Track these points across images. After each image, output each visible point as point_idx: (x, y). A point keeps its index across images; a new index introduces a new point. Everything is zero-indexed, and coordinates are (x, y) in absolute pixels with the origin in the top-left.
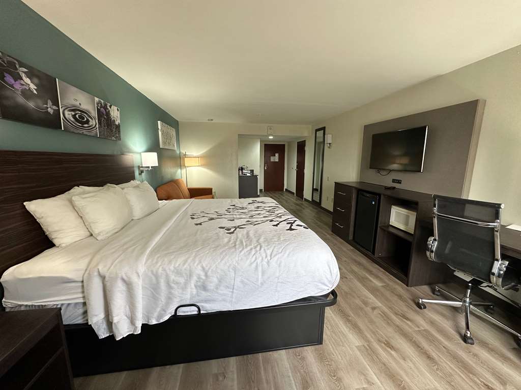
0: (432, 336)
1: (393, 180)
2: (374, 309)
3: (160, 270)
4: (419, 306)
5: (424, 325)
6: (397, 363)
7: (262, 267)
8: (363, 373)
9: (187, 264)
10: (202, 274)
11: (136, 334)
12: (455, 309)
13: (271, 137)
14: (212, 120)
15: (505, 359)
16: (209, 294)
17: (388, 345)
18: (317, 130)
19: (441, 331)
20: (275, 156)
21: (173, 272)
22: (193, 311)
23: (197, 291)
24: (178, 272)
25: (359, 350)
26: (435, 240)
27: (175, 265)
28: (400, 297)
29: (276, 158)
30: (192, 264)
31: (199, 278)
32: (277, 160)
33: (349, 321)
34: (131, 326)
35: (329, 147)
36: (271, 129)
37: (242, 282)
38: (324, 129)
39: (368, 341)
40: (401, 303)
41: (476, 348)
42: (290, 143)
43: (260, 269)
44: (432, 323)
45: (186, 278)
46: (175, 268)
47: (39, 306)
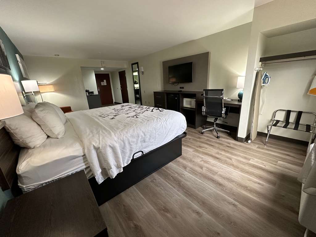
0: (210, 140)
1: (180, 87)
2: (190, 139)
3: (124, 138)
4: (202, 133)
5: (206, 138)
6: (205, 150)
7: (164, 125)
8: (198, 157)
9: (135, 132)
10: (143, 134)
11: (121, 172)
12: (211, 131)
13: (102, 69)
14: (58, 55)
15: (227, 139)
16: (147, 143)
17: (200, 147)
18: (132, 64)
19: (211, 138)
20: (104, 81)
21: (130, 137)
22: (140, 154)
23: (141, 144)
24: (132, 136)
25: (194, 152)
26: (204, 107)
27: (130, 133)
28: (195, 133)
29: (104, 83)
30: (137, 131)
31: (142, 137)
32: (105, 84)
33: (185, 145)
34: (117, 170)
35: (143, 74)
36: (104, 63)
37: (158, 134)
38: (137, 63)
39: (194, 148)
40: (196, 135)
41: (220, 139)
42: (113, 73)
43: (164, 126)
44: (208, 137)
45: (136, 138)
46: (130, 135)
47: (58, 179)
